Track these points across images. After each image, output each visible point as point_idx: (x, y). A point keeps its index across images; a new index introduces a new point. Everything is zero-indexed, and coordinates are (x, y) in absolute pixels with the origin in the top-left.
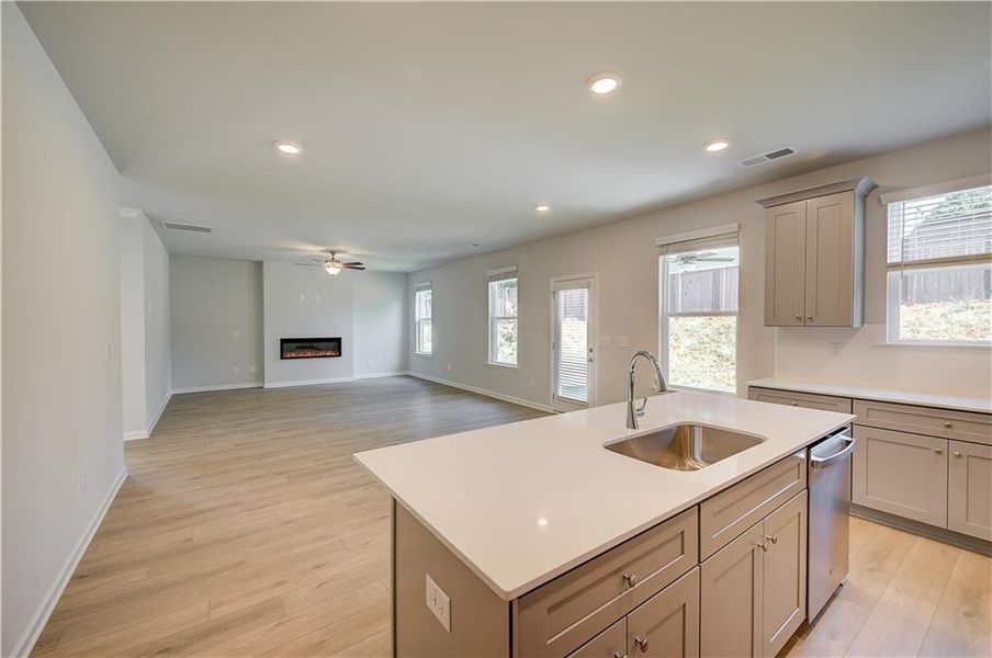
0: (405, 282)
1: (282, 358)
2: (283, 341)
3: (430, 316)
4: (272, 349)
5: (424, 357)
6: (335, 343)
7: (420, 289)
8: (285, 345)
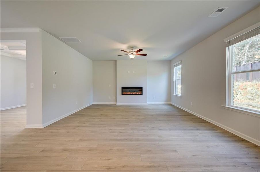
0: (169, 64)
1: (122, 94)
2: (123, 88)
3: (181, 78)
4: (119, 91)
5: (177, 97)
6: (141, 90)
7: (176, 66)
8: (123, 89)
